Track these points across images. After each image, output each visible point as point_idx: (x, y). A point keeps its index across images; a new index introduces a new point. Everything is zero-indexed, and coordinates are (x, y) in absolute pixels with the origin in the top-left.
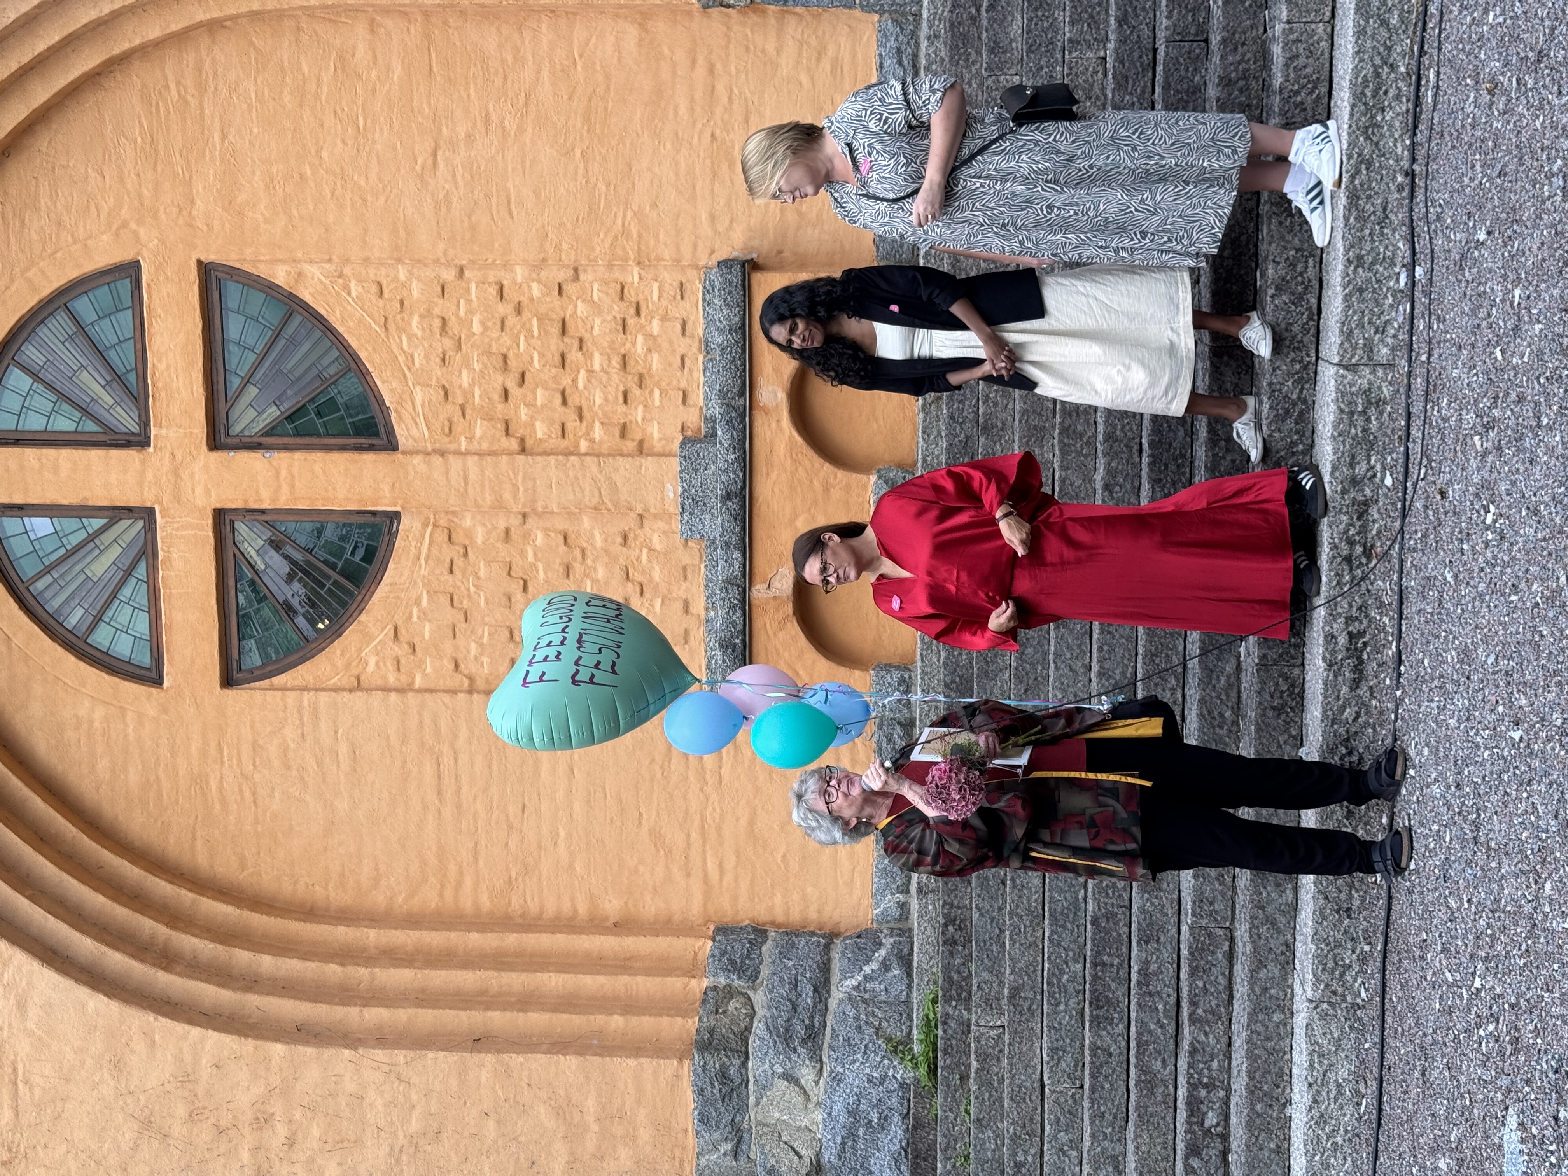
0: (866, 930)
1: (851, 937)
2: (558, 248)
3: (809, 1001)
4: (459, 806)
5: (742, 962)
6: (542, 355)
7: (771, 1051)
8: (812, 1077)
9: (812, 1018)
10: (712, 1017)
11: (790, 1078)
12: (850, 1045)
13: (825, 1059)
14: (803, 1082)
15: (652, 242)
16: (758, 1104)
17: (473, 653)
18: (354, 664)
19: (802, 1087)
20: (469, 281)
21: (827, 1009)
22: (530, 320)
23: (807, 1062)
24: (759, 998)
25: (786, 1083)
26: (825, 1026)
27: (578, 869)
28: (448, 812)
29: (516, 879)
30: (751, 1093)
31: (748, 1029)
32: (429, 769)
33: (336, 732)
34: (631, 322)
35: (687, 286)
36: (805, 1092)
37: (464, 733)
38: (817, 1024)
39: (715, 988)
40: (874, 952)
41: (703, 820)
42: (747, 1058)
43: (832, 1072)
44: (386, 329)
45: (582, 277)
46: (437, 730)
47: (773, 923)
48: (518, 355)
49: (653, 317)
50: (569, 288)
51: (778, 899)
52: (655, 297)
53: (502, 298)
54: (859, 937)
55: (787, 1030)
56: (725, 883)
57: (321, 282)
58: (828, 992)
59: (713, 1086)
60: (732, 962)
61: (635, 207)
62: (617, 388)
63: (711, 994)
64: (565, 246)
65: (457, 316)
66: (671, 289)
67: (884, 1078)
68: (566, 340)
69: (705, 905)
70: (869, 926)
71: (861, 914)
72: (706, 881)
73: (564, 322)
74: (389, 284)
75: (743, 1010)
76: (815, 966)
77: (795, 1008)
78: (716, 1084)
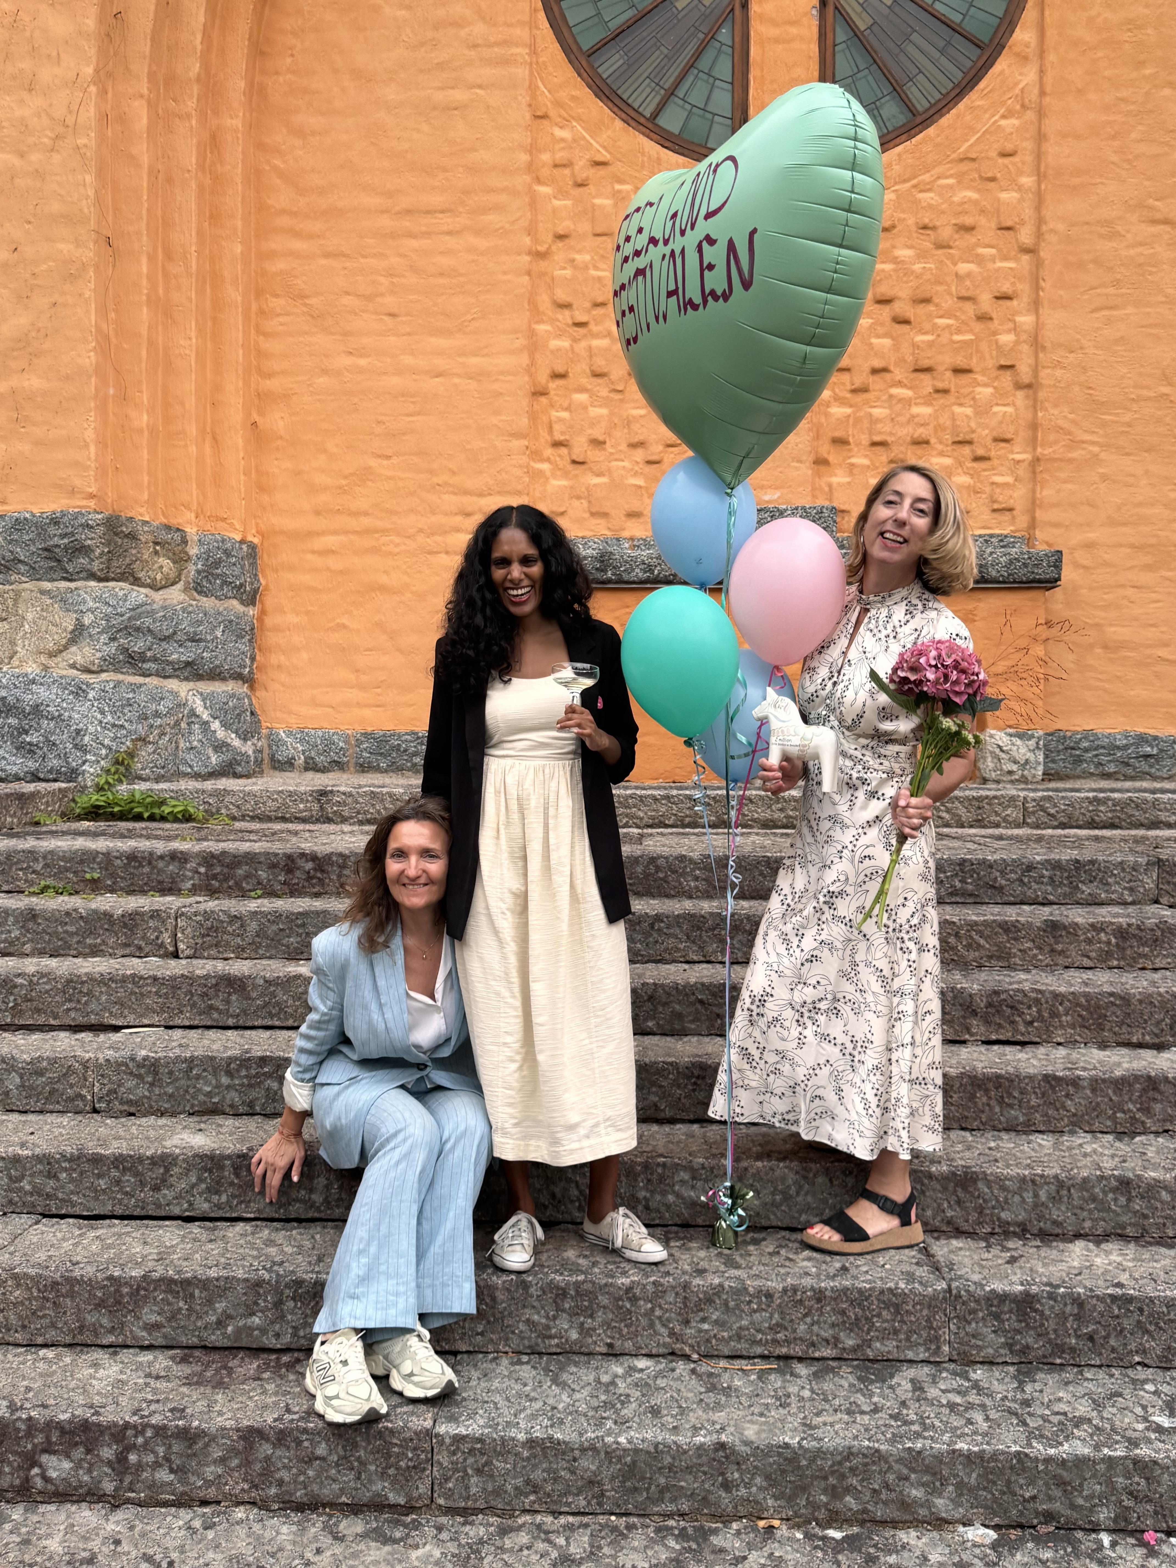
0: (259, 721)
1: (251, 704)
2: (1058, 365)
3: (175, 656)
4: (393, 235)
5: (218, 575)
6: (931, 344)
7: (110, 609)
8: (79, 659)
9: (155, 659)
10: (150, 537)
11: (78, 633)
12: (123, 706)
13: (104, 676)
14: (74, 649)
15: (1062, 475)
16: (43, 592)
17: (578, 257)
18: (563, 113)
19: (66, 648)
20: (1016, 259)
21: (165, 677)
22: (971, 331)
23: (99, 655)
24: (175, 595)
25: (71, 628)
26: (144, 675)
27: (321, 380)
28: (385, 222)
29: (305, 305)
30: (56, 584)
31: (136, 581)
32: (437, 200)
33: (480, 87)
34: (966, 450)
35: (1007, 516)
36: (61, 651)
37: (482, 243)
38: (146, 666)
39: (185, 542)
40: (236, 733)
41: (384, 531)
42: (100, 580)
43: (88, 685)
44: (962, 160)
45: (1020, 394)
46: (485, 210)
47: (263, 612)
48: (930, 316)
49: (972, 476)
50: (1007, 376)
51: (293, 619)
52: (998, 479)
53: (997, 298)
54: (252, 713)
55: (138, 629)
56: (309, 556)
57: (1017, 84)
58: (187, 679)
59: (62, 536)
60: (217, 563)
61: (1103, 456)
62: (891, 434)
63: (177, 536)
64: (1059, 373)
65: (978, 245)
66: (1003, 498)
67: (83, 749)
68: (949, 374)
69: (282, 532)
70: (264, 724)
71: (279, 714)
72: (311, 534)
73: (968, 371)
74: (1014, 164)
75: (159, 577)
76: (217, 663)
77: (166, 639)
78: (66, 541)
